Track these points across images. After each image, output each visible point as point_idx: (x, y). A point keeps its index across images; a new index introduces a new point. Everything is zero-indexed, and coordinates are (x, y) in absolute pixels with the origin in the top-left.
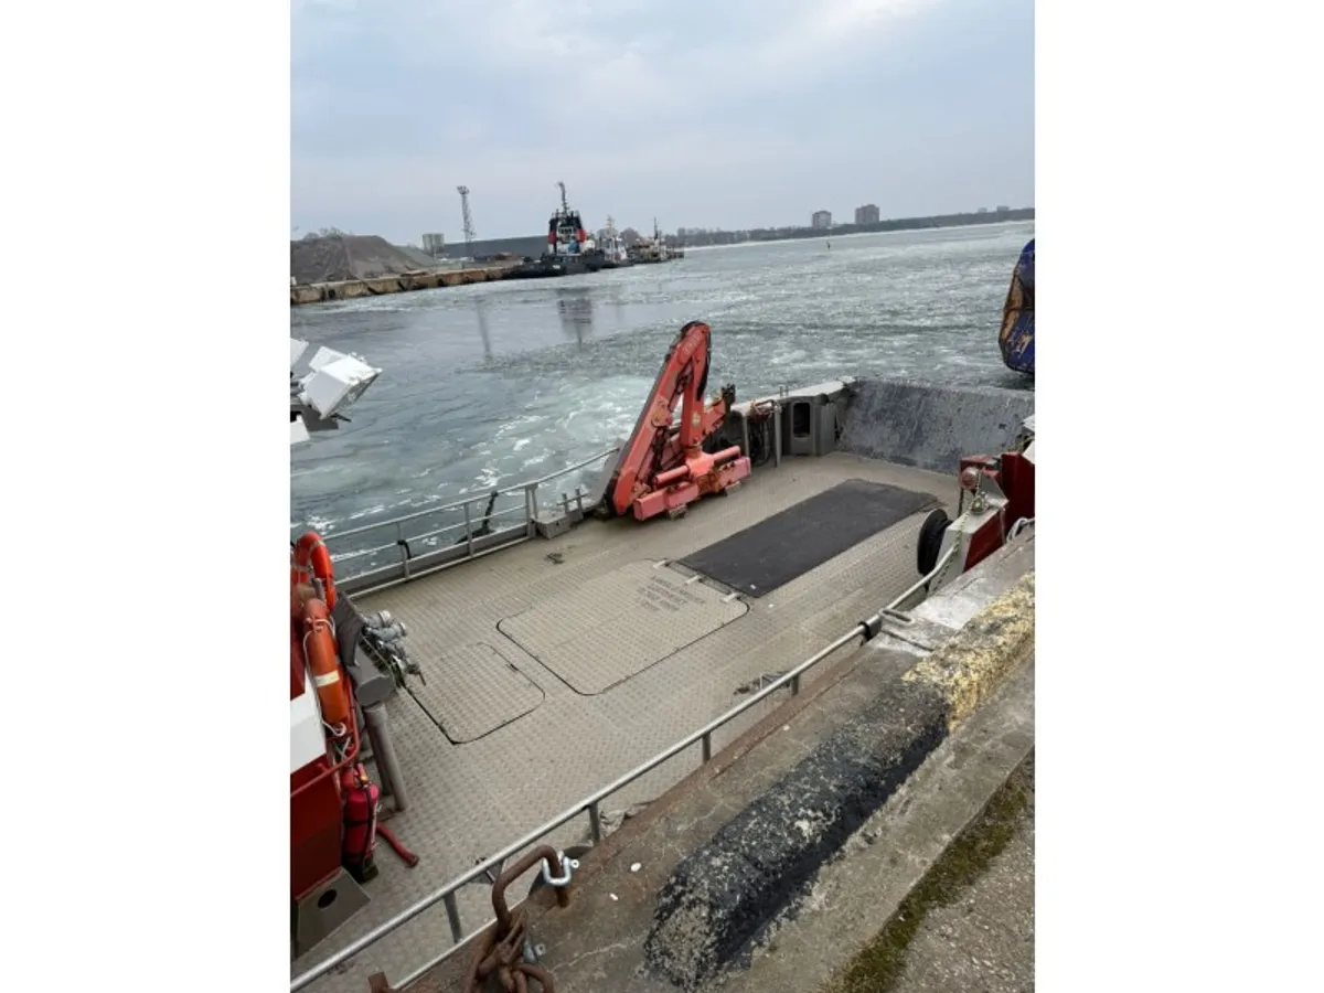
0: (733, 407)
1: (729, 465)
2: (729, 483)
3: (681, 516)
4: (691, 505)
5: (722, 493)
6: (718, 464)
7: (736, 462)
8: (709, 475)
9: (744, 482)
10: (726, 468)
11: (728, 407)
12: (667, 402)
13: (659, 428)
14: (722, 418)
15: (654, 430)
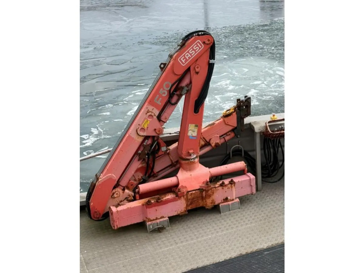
0: (247, 120)
1: (227, 182)
2: (226, 200)
3: (160, 230)
4: (173, 219)
5: (216, 209)
6: (214, 179)
7: (236, 179)
8: (201, 190)
9: (243, 200)
10: (222, 185)
11: (240, 119)
12: (157, 112)
13: (146, 138)
14: (233, 130)
15: (140, 140)
